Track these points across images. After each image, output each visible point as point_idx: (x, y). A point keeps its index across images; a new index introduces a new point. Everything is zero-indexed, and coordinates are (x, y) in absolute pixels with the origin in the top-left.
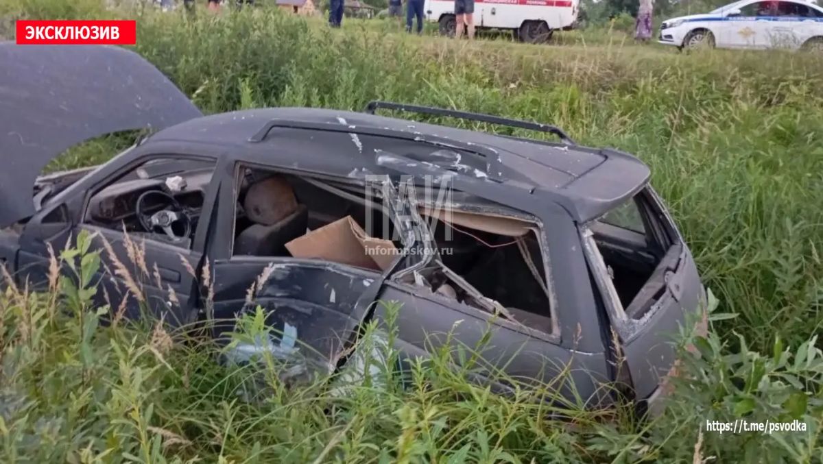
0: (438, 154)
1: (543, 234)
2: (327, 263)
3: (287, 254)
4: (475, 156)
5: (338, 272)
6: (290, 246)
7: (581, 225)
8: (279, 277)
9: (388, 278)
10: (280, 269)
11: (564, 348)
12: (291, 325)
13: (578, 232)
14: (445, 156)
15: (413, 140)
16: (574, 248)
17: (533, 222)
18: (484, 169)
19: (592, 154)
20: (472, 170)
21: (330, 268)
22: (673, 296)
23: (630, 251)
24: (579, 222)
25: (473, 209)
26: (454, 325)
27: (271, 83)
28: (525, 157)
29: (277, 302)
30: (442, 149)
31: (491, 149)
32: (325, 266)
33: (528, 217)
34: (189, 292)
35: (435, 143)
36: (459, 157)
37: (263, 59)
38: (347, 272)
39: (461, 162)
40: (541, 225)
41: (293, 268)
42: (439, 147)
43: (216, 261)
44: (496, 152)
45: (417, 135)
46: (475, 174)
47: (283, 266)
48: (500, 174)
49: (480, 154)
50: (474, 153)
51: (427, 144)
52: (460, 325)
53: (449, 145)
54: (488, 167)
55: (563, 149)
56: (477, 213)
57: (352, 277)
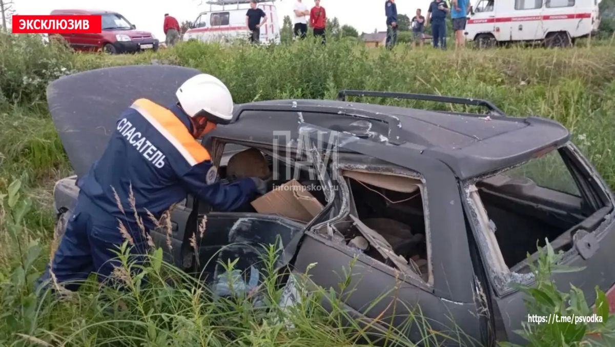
0: (355, 124)
1: (426, 190)
2: (277, 217)
3: (253, 210)
4: (381, 124)
5: (284, 225)
6: (254, 203)
7: (464, 181)
8: (244, 228)
9: (309, 229)
10: (244, 222)
11: (436, 296)
12: (255, 268)
13: (460, 188)
14: (361, 125)
15: (337, 114)
16: (452, 203)
17: (418, 178)
18: (386, 135)
19: (516, 123)
20: (378, 136)
21: (279, 222)
22: (579, 254)
23: (564, 213)
24: (461, 178)
25: (375, 169)
26: (308, 268)
27: (320, 92)
28: (436, 125)
29: (246, 248)
30: (359, 120)
31: (394, 117)
32: (276, 220)
33: (415, 174)
34: (182, 238)
35: (353, 115)
36: (370, 125)
37: (315, 74)
38: (289, 225)
39: (371, 130)
40: (424, 181)
41: (253, 222)
42: (356, 118)
43: (199, 215)
44: (398, 119)
45: (340, 109)
46: (380, 139)
47: (246, 220)
48: (398, 137)
49: (384, 122)
50: (380, 121)
51: (347, 116)
52: (313, 268)
53: (362, 116)
54: (389, 132)
55: (486, 118)
56: (377, 173)
57: (292, 228)
